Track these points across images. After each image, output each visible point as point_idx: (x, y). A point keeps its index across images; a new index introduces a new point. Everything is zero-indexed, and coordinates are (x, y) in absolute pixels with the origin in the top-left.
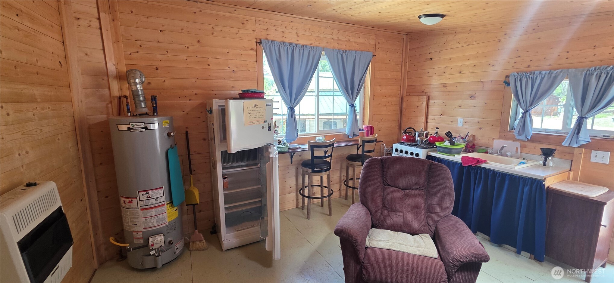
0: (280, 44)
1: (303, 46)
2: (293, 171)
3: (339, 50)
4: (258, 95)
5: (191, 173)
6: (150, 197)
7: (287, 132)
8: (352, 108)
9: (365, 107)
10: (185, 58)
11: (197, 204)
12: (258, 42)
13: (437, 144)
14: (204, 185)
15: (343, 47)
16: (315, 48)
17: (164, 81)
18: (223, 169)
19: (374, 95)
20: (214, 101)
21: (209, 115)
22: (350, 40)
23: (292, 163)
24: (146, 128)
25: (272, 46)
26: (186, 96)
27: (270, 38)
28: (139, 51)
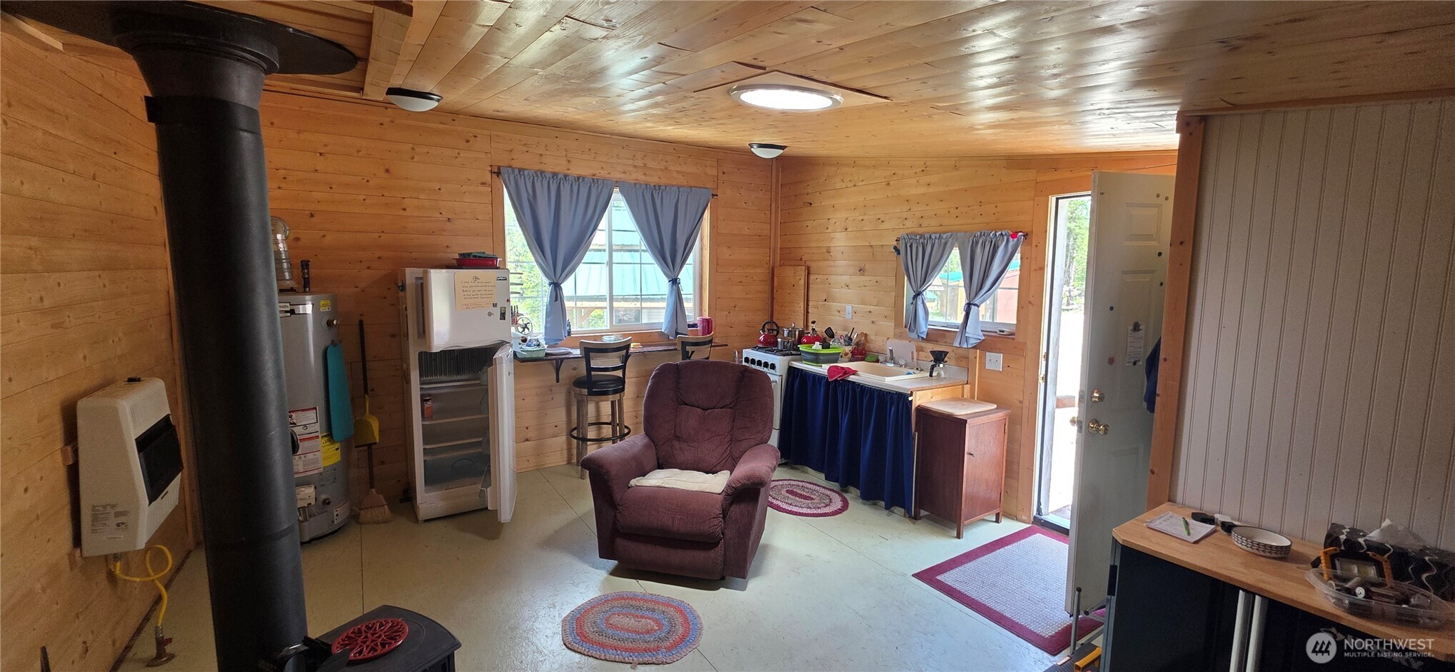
0: (535, 175)
1: (578, 178)
2: (560, 398)
3: (646, 185)
4: (487, 261)
5: (366, 391)
6: (294, 423)
7: (548, 325)
8: (672, 286)
9: (703, 284)
10: (363, 197)
11: (376, 443)
12: (494, 173)
13: (802, 347)
14: (390, 415)
15: (654, 180)
16: (600, 182)
17: (324, 236)
18: (422, 383)
19: (717, 263)
20: (408, 271)
21: (401, 294)
22: (669, 168)
23: (558, 381)
24: (292, 312)
25: (519, 178)
26: (361, 262)
27: (516, 164)
28: (283, 185)
